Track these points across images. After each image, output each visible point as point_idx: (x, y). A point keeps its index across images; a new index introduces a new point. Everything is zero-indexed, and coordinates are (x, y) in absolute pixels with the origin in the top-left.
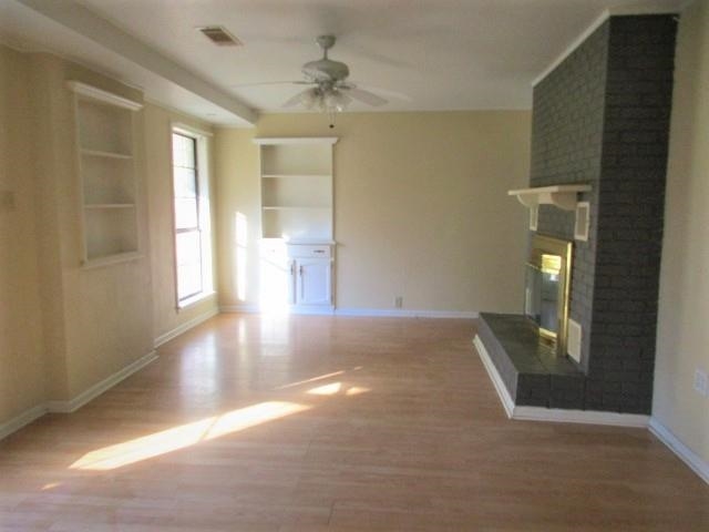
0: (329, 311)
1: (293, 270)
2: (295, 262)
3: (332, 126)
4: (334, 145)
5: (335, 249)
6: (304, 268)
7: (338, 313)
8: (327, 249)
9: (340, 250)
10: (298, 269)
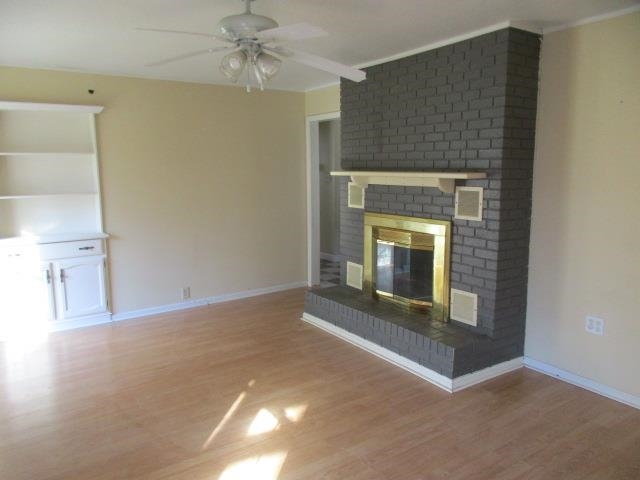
0: (106, 319)
1: (50, 277)
2: (51, 265)
3: (91, 92)
4: (96, 116)
5: (107, 243)
6: (67, 273)
7: (118, 318)
8: (98, 245)
9: (114, 244)
10: (57, 274)
